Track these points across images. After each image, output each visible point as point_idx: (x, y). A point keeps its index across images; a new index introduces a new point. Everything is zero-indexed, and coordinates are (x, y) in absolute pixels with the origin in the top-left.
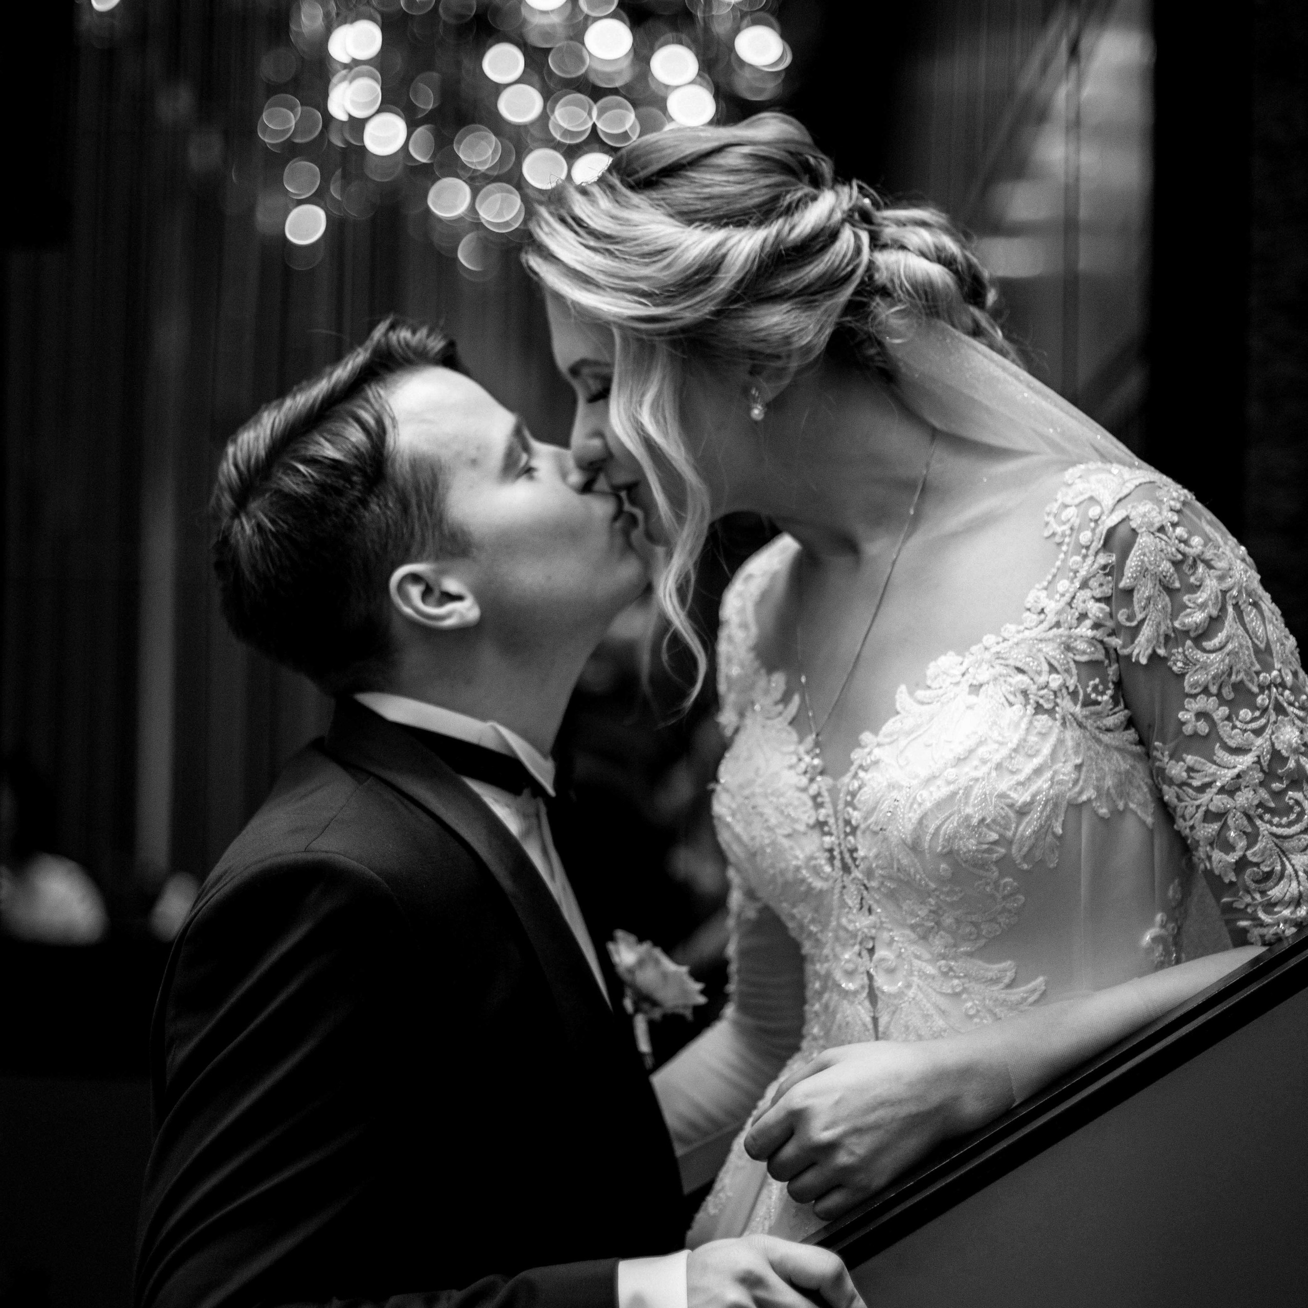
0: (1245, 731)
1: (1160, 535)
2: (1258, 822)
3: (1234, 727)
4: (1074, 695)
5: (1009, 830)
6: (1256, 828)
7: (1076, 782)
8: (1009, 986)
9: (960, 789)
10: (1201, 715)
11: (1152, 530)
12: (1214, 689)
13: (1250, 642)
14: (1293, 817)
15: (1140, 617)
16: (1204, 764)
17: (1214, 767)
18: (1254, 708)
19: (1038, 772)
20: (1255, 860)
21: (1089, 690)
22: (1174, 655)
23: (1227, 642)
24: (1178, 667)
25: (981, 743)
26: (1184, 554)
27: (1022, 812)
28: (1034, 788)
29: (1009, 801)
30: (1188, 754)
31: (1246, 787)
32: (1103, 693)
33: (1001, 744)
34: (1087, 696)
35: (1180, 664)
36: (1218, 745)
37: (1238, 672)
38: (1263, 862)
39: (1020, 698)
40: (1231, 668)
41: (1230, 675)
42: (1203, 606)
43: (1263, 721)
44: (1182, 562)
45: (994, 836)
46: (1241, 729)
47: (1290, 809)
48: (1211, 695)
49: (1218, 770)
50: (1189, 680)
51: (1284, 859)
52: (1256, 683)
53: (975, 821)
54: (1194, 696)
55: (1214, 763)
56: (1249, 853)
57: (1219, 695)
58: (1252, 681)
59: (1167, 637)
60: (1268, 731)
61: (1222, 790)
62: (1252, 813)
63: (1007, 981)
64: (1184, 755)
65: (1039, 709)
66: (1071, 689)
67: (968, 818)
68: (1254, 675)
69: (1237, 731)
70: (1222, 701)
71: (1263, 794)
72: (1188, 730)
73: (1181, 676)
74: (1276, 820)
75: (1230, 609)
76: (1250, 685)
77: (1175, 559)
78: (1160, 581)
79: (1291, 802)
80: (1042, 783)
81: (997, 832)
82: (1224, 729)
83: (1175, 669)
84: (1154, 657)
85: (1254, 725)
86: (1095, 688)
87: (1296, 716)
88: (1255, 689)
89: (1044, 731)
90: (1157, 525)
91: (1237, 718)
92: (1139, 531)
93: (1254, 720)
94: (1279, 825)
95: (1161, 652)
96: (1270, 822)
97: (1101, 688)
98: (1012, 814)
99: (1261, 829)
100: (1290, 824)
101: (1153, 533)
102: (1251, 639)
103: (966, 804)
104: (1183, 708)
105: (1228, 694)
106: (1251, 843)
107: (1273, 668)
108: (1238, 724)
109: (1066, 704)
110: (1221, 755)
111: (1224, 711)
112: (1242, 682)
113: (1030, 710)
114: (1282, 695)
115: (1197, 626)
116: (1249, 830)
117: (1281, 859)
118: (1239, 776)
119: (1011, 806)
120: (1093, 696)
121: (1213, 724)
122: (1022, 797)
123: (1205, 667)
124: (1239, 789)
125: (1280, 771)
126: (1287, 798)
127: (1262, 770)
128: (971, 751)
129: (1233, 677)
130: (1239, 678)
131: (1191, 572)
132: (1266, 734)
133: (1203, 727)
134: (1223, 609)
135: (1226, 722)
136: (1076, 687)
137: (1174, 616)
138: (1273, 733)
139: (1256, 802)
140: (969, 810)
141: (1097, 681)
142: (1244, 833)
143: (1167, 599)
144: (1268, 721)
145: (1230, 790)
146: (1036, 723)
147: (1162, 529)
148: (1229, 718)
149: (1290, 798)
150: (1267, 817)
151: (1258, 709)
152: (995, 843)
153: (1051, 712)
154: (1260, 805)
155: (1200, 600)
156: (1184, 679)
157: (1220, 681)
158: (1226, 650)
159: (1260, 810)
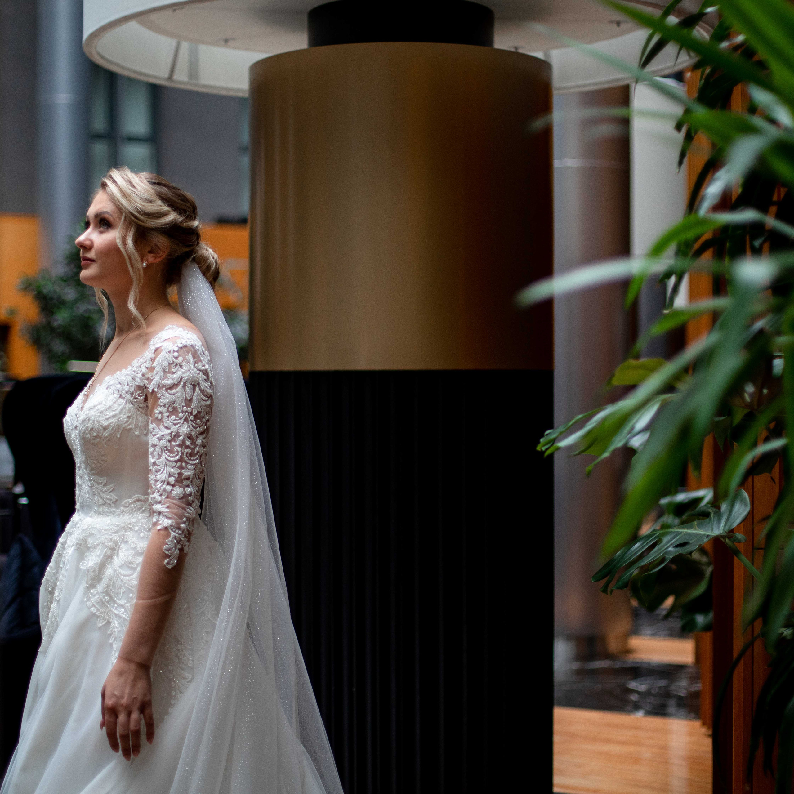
0: (171, 422)
1: (168, 353)
2: (163, 452)
3: (168, 420)
4: (132, 394)
5: (100, 433)
6: (162, 454)
7: (127, 422)
8: (105, 485)
9: (88, 418)
10: (161, 413)
11: (167, 351)
12: (167, 406)
13: (185, 395)
14: (174, 455)
15: (154, 377)
16: (157, 428)
17: (159, 430)
18: (177, 416)
19: (114, 416)
20: (158, 464)
21: (136, 394)
22: (159, 391)
23: (176, 393)
24: (159, 396)
25: (99, 404)
26: (173, 362)
27: (105, 428)
28: (111, 421)
29: (101, 424)
30: (154, 423)
31: (164, 440)
32: (141, 396)
33: (105, 405)
34: (135, 395)
35: (160, 395)
36: (162, 424)
37: (176, 404)
38: (159, 465)
39: (117, 391)
40: (175, 401)
41: (174, 403)
42: (173, 379)
43: (178, 421)
44: (172, 364)
45: (95, 434)
46: (170, 422)
47: (174, 452)
48: (165, 408)
49: (159, 431)
50: (161, 400)
51: (166, 467)
52: (181, 409)
53: (89, 429)
54: (161, 406)
55: (159, 429)
56: (157, 461)
57: (168, 408)
58: (180, 408)
59: (159, 386)
60: (179, 425)
61: (158, 438)
62: (163, 448)
63: (104, 484)
64: (153, 423)
65: (121, 396)
66: (131, 392)
67: (88, 427)
68: (182, 406)
69: (168, 421)
70: (168, 411)
71: (168, 444)
72: (156, 416)
73: (159, 399)
74: (168, 454)
75: (182, 383)
76: (179, 409)
77: (169, 362)
78: (163, 367)
79: (175, 450)
80: (114, 420)
81: (96, 433)
82: (165, 419)
83: (158, 396)
84: (153, 390)
85: (175, 422)
86: (139, 394)
87: (192, 425)
88: (180, 411)
89: (120, 404)
90: (169, 350)
91: (170, 418)
92: (163, 350)
93: (175, 420)
94: (169, 456)
95: (156, 390)
96: (166, 454)
97: (141, 394)
98: (101, 428)
99: (163, 455)
100: (173, 457)
101: (166, 352)
102: (186, 395)
103: (89, 422)
104: (156, 409)
105: (171, 409)
106: (159, 458)
107: (190, 407)
108: (170, 419)
109: (128, 396)
110: (162, 427)
111: (168, 414)
112: (177, 407)
113: (119, 396)
114: (189, 416)
115: (168, 385)
116: (160, 454)
117: (165, 467)
118: (163, 436)
119: (101, 426)
120: (137, 396)
121: (162, 417)
122: (106, 423)
123: (166, 398)
124: (162, 440)
125: (177, 439)
126: (175, 448)
127: (171, 436)
128: (95, 406)
129: (174, 405)
130: (176, 405)
131: (174, 367)
132: (177, 426)
133: (160, 416)
134: (180, 382)
135: (167, 418)
136: (133, 392)
137: (163, 379)
138: (180, 426)
139: (165, 446)
140: (89, 425)
141: (140, 392)
142: (159, 454)
143: (163, 374)
144: (180, 422)
145: (160, 439)
146: (118, 400)
147: (169, 352)
148: (168, 417)
149: (176, 449)
150: (166, 452)
151: (179, 417)
152: (96, 437)
153: (124, 398)
154: (166, 447)
155: (173, 377)
156: (160, 399)
157: (170, 404)
158: (175, 395)
159: (165, 448)
